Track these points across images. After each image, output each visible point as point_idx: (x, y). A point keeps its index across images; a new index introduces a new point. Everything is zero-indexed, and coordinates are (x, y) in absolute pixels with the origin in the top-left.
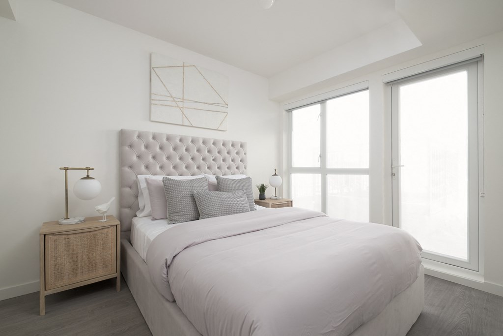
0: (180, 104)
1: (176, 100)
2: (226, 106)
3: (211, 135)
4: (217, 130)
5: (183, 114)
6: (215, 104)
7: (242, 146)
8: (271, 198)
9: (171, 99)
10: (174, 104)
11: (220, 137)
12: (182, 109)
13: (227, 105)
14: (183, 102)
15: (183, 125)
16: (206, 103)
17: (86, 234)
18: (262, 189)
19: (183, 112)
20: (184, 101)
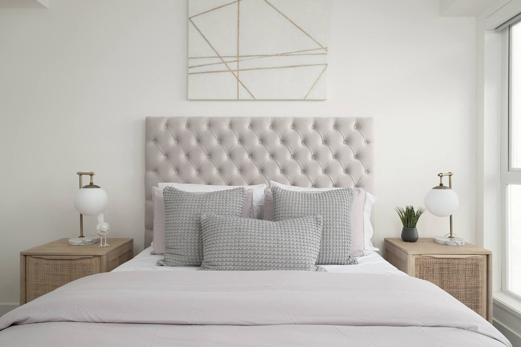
0: (233, 66)
1: (225, 60)
2: (323, 51)
3: (287, 112)
4: (304, 100)
5: (238, 80)
6: (299, 53)
7: (358, 126)
8: (434, 241)
9: (219, 60)
10: (223, 67)
11: (308, 112)
12: (236, 73)
13: (326, 49)
14: (238, 61)
15: (238, 100)
16: (281, 55)
17: (66, 261)
18: (410, 218)
19: (237, 78)
20: (240, 59)
